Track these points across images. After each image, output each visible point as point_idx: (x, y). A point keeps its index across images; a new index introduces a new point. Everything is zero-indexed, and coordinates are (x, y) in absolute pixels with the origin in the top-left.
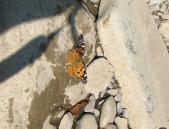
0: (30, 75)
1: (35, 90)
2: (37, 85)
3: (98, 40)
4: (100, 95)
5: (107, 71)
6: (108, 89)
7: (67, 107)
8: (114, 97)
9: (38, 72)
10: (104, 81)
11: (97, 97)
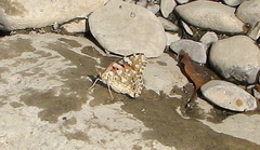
0: (104, 141)
1: (137, 136)
2: (128, 132)
3: (50, 29)
4: (172, 32)
5: (120, 11)
6: (160, 14)
7: (191, 94)
8: (178, 4)
9: (100, 127)
10: (141, 19)
11: (176, 37)
